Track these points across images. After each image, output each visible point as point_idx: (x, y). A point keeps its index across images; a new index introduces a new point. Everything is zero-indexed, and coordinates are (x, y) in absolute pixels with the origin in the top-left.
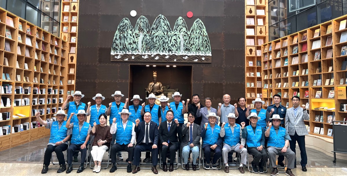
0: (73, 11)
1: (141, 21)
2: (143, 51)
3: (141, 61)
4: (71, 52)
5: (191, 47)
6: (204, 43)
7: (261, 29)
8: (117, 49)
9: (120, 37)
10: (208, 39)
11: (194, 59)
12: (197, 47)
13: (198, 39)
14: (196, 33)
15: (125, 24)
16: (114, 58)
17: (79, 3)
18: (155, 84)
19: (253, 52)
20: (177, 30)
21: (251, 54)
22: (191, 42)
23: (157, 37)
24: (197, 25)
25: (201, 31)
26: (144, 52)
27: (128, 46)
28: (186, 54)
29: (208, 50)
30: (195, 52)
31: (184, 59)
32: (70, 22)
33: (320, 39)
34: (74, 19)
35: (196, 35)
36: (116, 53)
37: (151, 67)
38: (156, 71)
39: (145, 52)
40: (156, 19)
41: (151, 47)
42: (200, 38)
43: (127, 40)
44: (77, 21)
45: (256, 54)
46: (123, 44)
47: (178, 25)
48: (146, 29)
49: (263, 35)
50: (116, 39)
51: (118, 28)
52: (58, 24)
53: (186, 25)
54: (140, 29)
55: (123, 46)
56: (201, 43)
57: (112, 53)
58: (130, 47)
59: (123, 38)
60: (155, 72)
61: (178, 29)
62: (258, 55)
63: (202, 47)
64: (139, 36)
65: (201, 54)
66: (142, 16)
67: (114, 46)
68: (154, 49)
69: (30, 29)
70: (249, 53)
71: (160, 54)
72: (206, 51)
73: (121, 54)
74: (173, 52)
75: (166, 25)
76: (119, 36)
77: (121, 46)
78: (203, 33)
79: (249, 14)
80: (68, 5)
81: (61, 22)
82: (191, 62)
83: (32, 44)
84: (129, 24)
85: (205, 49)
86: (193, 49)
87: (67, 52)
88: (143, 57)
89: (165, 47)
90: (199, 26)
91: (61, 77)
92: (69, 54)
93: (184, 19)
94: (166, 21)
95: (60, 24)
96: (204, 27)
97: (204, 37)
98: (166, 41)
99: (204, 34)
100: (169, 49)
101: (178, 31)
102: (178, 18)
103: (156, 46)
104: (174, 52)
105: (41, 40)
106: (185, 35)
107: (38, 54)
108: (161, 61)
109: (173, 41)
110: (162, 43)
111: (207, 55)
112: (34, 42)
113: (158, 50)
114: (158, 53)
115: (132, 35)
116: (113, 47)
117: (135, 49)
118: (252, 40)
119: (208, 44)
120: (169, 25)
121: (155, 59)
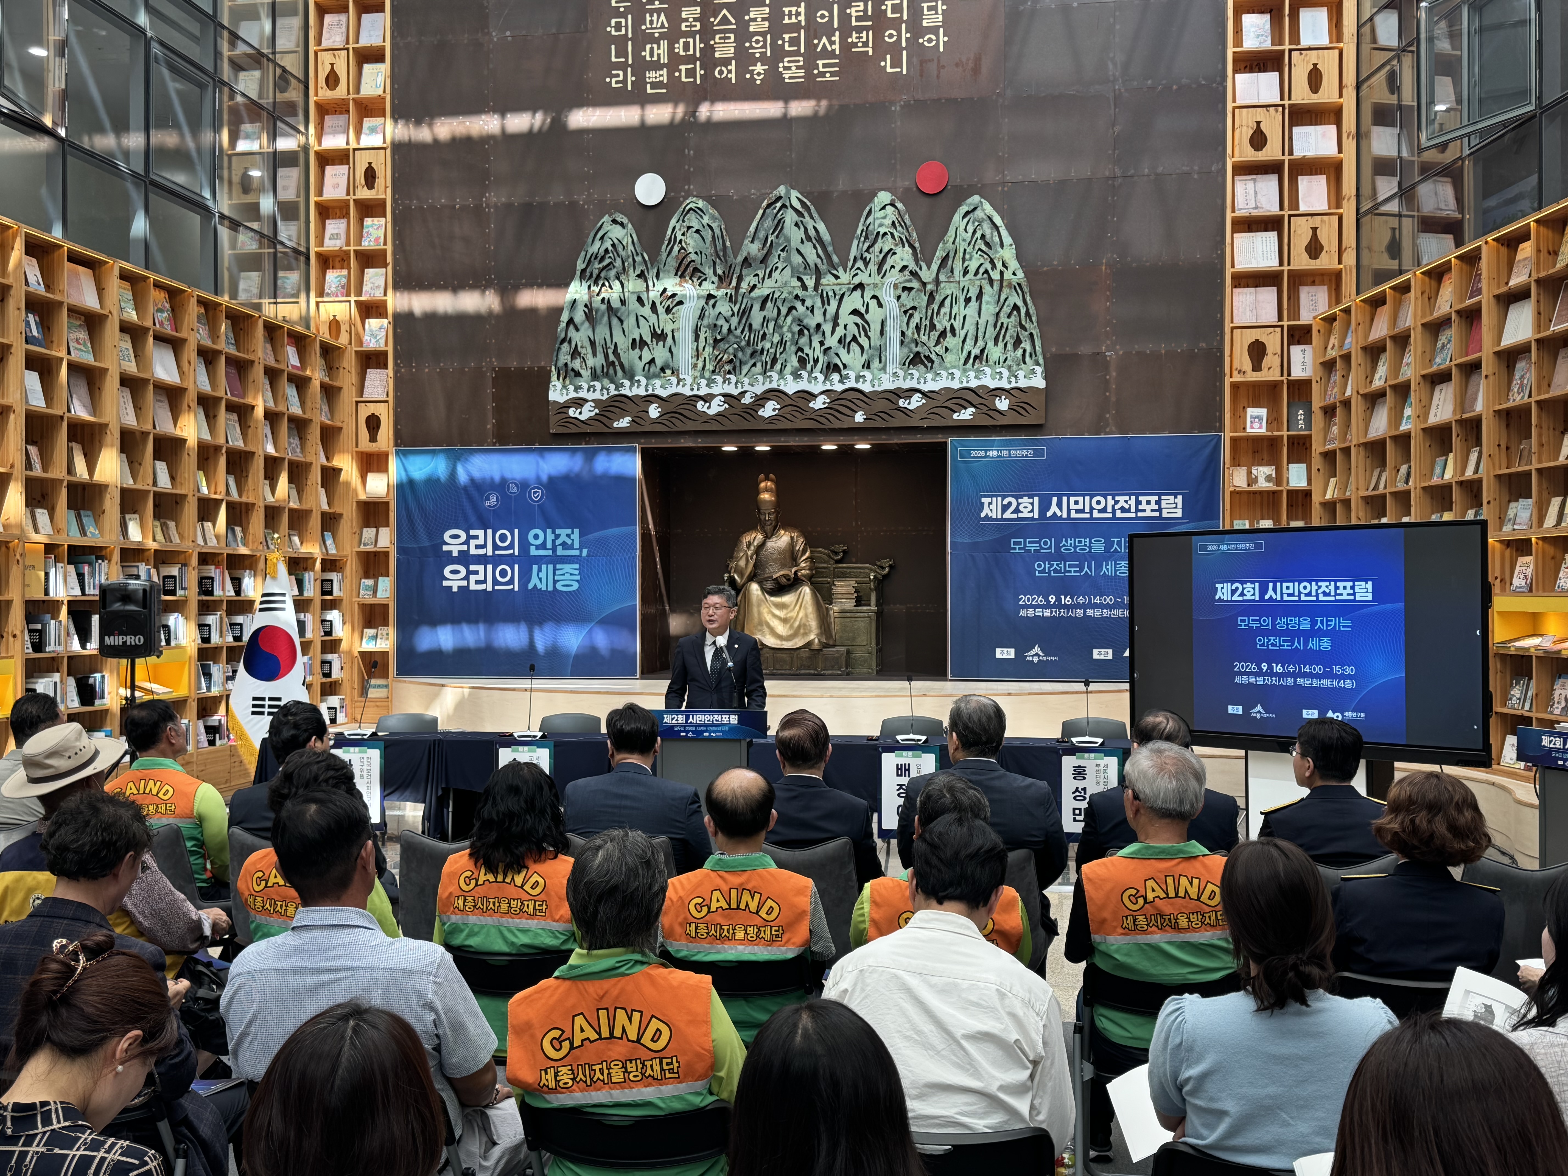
0: (364, 194)
1: (689, 228)
2: (702, 377)
3: (690, 426)
4: (367, 396)
5: (937, 349)
6: (1005, 321)
7: (1314, 230)
8: (578, 374)
9: (590, 310)
10: (1028, 298)
11: (954, 407)
12: (968, 347)
13: (974, 304)
14: (966, 272)
15: (610, 248)
16: (565, 416)
17: (389, 151)
18: (767, 537)
19: (1271, 360)
20: (866, 263)
21: (1257, 367)
22: (942, 323)
23: (769, 305)
24: (970, 229)
25: (992, 262)
26: (704, 382)
27: (630, 357)
28: (915, 381)
29: (1027, 359)
30: (957, 373)
31: (904, 410)
32: (352, 248)
33: (1530, 296)
34: (371, 230)
35: (965, 282)
36: (573, 395)
37: (746, 453)
38: (772, 476)
39: (710, 382)
40: (761, 212)
41: (740, 354)
42: (985, 298)
43: (625, 324)
44: (385, 244)
45: (1285, 366)
46: (605, 348)
47: (872, 237)
48: (714, 263)
49: (1326, 261)
50: (571, 321)
51: (580, 265)
52: (302, 259)
53: (915, 234)
54: (682, 269)
55: (606, 356)
56: (992, 321)
57: (557, 393)
58: (640, 358)
59: (606, 318)
60: (767, 478)
61: (874, 257)
62: (1298, 372)
63: (996, 343)
64: (680, 303)
65: (993, 379)
66: (695, 202)
67: (564, 357)
68: (754, 365)
69: (168, 306)
70: (1247, 365)
71: (782, 388)
72: (1018, 365)
73: (597, 395)
74: (848, 377)
75: (809, 239)
76: (586, 306)
77: (594, 355)
78: (1002, 273)
79: (1250, 155)
80: (342, 164)
81: (314, 249)
82: (937, 422)
83: (181, 373)
84: (631, 247)
85: (1010, 354)
86: (949, 358)
87: (348, 395)
88: (700, 405)
89: (807, 350)
90: (978, 234)
91: (324, 514)
92: (357, 402)
93: (900, 205)
94: (812, 217)
95: (308, 258)
96: (1008, 240)
97: (1006, 292)
98: (812, 322)
99: (1008, 275)
100: (829, 364)
101: (873, 267)
102: (871, 200)
103: (763, 350)
104: (852, 375)
105: (220, 352)
106: (908, 285)
107: (211, 415)
108: (788, 425)
109: (845, 318)
110: (793, 334)
111: (1023, 383)
112: (189, 363)
113: (772, 367)
114: (774, 385)
115: (644, 297)
116: (561, 363)
117: (663, 370)
118: (1268, 297)
119: (1027, 326)
120: (826, 237)
121: (760, 413)
